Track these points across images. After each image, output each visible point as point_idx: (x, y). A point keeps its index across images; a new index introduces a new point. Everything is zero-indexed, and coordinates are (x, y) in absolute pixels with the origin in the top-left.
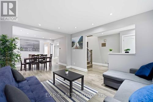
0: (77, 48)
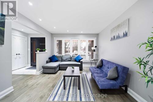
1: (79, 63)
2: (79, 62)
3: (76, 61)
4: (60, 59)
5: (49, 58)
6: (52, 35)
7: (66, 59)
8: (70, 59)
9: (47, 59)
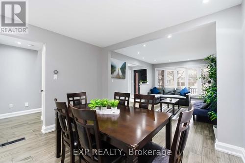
0: (118, 77)
1: (185, 97)
2: (185, 95)
3: (180, 95)
4: (162, 92)
5: (151, 90)
6: (154, 66)
7: (168, 91)
8: (173, 92)
9: (149, 91)
